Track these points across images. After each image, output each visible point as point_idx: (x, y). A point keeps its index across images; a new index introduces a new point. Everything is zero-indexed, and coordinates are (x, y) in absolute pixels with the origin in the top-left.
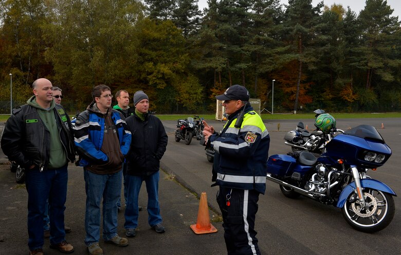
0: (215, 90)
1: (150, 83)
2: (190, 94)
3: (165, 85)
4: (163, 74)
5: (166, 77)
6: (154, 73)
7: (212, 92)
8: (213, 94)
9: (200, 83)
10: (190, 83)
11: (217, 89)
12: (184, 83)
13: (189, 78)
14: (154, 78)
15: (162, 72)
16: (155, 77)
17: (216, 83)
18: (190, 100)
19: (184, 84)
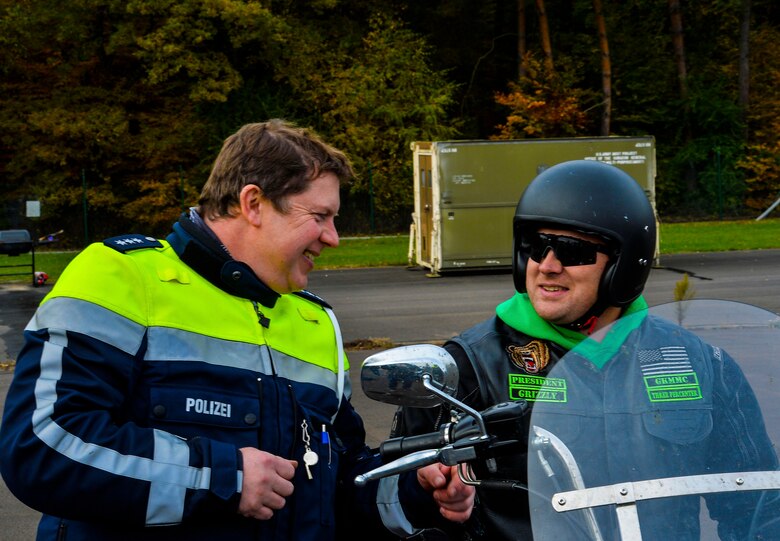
0: (518, 99)
1: (154, 75)
2: (381, 123)
3: (233, 81)
4: (217, 22)
5: (236, 42)
6: (173, 23)
7: (507, 111)
8: (512, 119)
9: (434, 62)
10: (382, 63)
11: (529, 91)
12: (347, 65)
13: (375, 40)
14: (170, 48)
15: (210, 12)
16: (177, 41)
17: (528, 62)
18: (385, 154)
19: (347, 73)
